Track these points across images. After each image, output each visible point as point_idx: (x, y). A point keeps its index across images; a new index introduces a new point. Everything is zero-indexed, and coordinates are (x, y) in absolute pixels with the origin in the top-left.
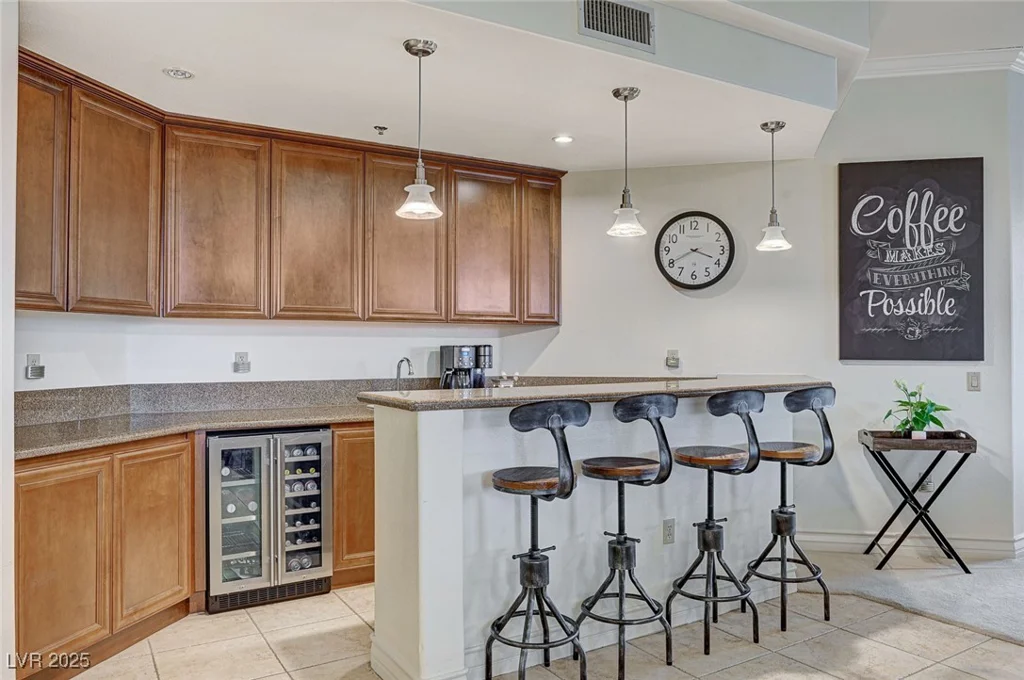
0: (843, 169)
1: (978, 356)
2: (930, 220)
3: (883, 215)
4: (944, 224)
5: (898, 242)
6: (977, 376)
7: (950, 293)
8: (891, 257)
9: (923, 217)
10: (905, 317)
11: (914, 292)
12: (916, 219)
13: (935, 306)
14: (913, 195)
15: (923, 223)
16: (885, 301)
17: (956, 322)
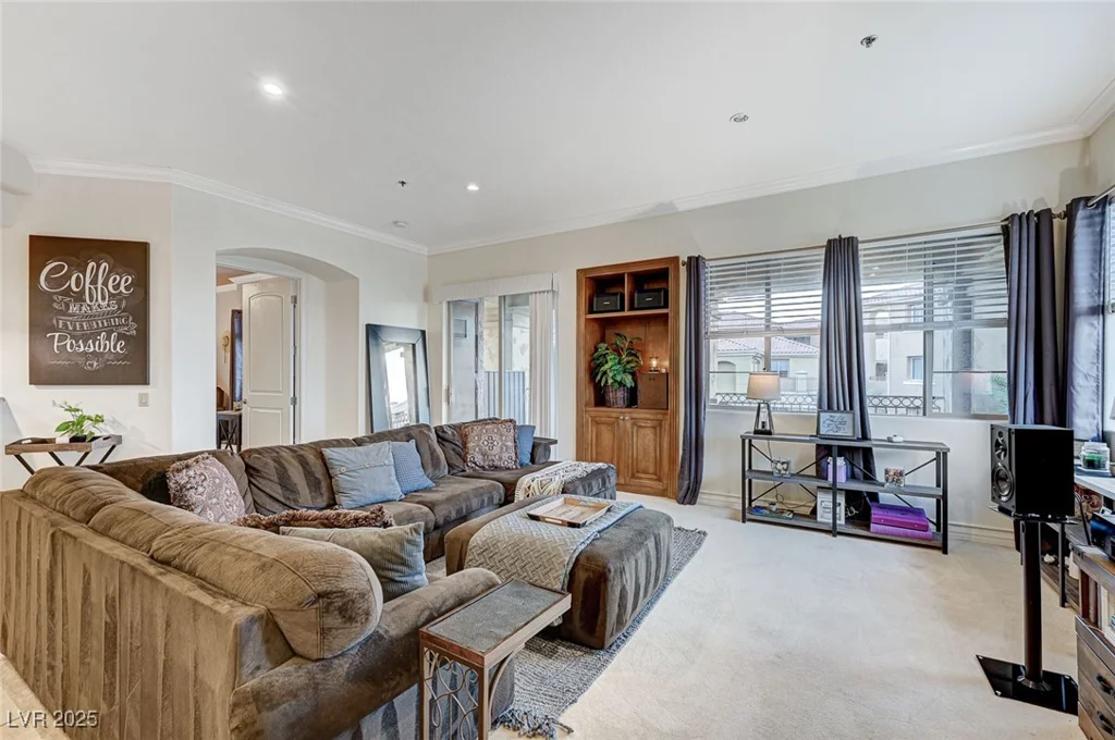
0: (34, 239)
1: (145, 381)
2: (105, 283)
3: (68, 277)
4: (117, 287)
5: (79, 297)
6: (146, 395)
7: (121, 337)
8: (73, 309)
9: (100, 281)
10: (85, 353)
11: (94, 336)
12: (94, 282)
13: (110, 345)
14: (92, 264)
15: (99, 285)
16: (68, 342)
17: (125, 358)
